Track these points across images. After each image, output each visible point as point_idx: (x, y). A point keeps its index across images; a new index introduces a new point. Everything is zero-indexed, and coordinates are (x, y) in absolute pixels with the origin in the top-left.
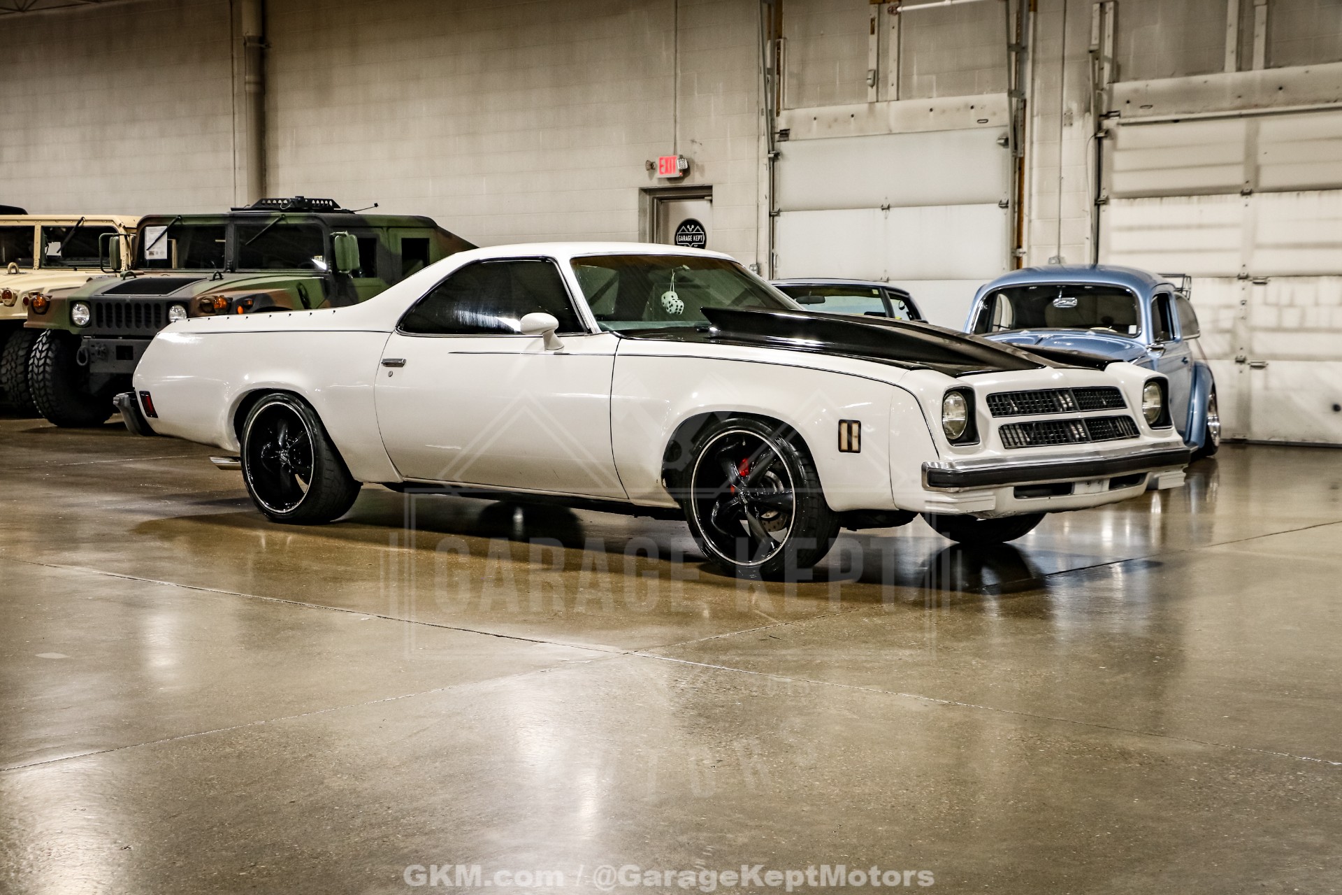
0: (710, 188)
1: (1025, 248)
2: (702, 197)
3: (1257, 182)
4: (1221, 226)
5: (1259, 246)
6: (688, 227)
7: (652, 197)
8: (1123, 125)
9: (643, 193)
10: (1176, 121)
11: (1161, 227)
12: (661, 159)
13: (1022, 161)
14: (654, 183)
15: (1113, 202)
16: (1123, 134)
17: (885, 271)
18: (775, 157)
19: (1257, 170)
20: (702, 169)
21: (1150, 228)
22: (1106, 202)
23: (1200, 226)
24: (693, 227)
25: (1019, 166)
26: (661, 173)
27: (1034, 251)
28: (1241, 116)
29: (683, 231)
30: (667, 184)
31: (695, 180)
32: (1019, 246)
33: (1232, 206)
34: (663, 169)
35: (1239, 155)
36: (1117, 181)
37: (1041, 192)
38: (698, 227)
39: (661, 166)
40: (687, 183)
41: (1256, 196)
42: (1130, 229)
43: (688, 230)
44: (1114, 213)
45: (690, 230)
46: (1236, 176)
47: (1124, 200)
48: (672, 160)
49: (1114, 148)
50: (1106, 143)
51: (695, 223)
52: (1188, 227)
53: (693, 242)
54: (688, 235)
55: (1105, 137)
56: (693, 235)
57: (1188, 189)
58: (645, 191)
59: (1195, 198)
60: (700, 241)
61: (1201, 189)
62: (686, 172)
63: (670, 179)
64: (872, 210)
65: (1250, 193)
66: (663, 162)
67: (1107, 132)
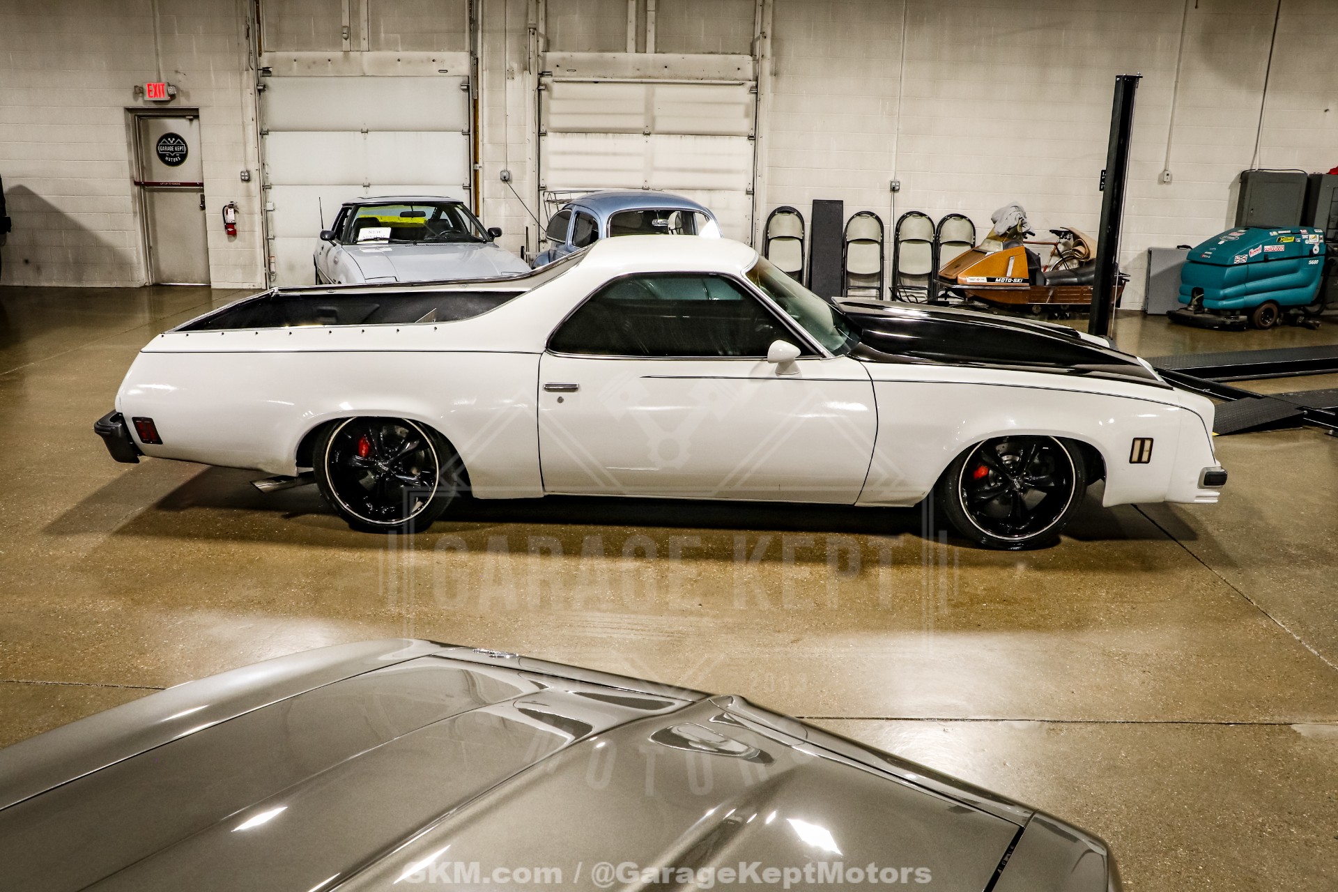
0: (197, 110)
1: (480, 163)
2: (184, 117)
3: (653, 128)
4: (629, 154)
5: (656, 169)
6: (169, 139)
7: (133, 114)
8: (556, 82)
9: (127, 112)
10: (596, 82)
11: (587, 154)
12: (149, 85)
13: (476, 102)
14: (140, 103)
15: (550, 134)
16: (557, 88)
17: (366, 178)
18: (261, 90)
19: (653, 119)
20: (187, 95)
21: (578, 153)
22: (545, 134)
23: (615, 154)
24: (174, 139)
25: (474, 106)
26: (150, 96)
27: (486, 165)
28: (642, 83)
29: (164, 142)
30: (154, 106)
31: (183, 103)
32: (476, 162)
33: (637, 142)
34: (152, 94)
35: (641, 108)
36: (553, 120)
37: (490, 125)
38: (179, 140)
39: (149, 91)
40: (172, 105)
41: (653, 136)
42: (564, 153)
43: (169, 142)
44: (552, 142)
45: (172, 142)
46: (639, 123)
47: (558, 133)
48: (161, 87)
49: (550, 97)
50: (543, 93)
51: (176, 136)
52: (606, 154)
53: (175, 151)
54: (169, 146)
55: (544, 89)
56: (174, 146)
57: (605, 129)
58: (129, 110)
59: (610, 135)
60: (182, 151)
61: (616, 129)
62: (173, 97)
63: (155, 102)
64: (352, 132)
65: (649, 134)
66: (152, 88)
67: (546, 85)
